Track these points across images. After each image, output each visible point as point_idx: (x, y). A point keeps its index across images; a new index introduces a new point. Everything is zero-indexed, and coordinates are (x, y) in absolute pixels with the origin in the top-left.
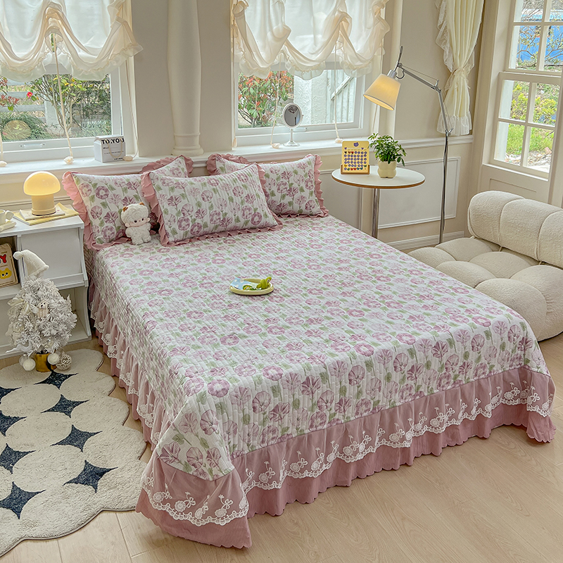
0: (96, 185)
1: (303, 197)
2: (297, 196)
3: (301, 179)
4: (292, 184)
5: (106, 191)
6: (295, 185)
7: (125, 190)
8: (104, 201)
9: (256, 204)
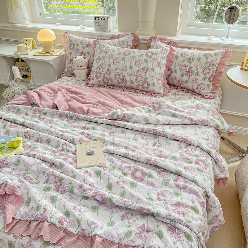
0: (71, 41)
1: (196, 80)
2: (192, 77)
3: (200, 65)
4: (192, 68)
5: (74, 46)
6: (194, 69)
7: (84, 48)
8: (71, 51)
9: (148, 75)
